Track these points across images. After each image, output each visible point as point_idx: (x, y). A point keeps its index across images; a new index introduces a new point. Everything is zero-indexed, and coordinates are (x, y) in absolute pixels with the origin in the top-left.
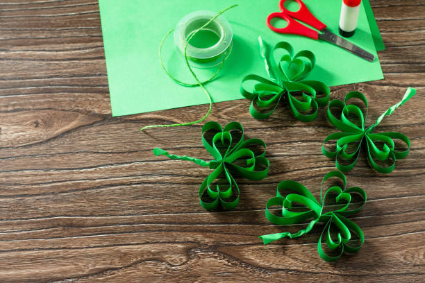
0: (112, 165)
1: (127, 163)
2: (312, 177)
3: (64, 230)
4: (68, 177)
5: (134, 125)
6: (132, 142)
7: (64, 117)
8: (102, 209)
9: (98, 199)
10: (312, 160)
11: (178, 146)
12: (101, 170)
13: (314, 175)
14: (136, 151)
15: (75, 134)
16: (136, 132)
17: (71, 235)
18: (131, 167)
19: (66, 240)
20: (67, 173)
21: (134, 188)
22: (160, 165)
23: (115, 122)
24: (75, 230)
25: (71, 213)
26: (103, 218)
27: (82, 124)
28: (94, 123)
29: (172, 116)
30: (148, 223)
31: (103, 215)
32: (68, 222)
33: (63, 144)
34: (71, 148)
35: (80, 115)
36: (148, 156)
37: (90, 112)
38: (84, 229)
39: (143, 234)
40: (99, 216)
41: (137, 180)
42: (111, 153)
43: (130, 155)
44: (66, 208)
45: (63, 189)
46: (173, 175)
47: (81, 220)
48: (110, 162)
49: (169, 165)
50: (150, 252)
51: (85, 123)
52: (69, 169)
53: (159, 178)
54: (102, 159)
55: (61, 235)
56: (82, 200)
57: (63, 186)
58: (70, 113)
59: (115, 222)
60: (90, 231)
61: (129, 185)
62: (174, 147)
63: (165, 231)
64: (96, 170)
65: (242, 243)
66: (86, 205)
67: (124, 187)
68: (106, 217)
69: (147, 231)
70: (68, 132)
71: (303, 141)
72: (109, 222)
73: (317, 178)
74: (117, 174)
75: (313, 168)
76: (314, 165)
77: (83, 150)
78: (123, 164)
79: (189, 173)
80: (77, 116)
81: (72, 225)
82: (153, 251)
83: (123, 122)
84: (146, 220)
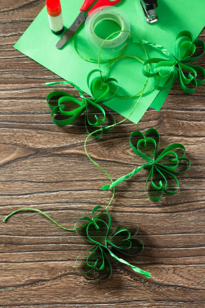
0: (43, 193)
1: (55, 191)
2: (198, 209)
3: (6, 246)
4: (8, 201)
5: (60, 158)
6: (58, 173)
7: (5, 150)
8: (35, 230)
9: (32, 221)
10: (198, 194)
11: (94, 178)
12: (34, 197)
13: (200, 207)
14: (62, 182)
15: (14, 164)
16: (62, 165)
17: (11, 251)
18: (57, 195)
19: (7, 255)
20: (8, 199)
21: (60, 213)
22: (80, 194)
23: (46, 155)
24: (14, 247)
25: (11, 233)
26: (36, 237)
27: (19, 156)
28: (29, 156)
29: (90, 151)
30: (70, 243)
31: (35, 236)
32: (9, 240)
33: (5, 173)
34: (11, 177)
35: (18, 148)
36: (72, 186)
37: (26, 145)
38: (21, 246)
39: (66, 252)
40: (33, 236)
41: (62, 206)
42: (42, 182)
43: (57, 184)
44: (7, 228)
45: (5, 212)
46: (90, 203)
47: (19, 239)
48: (41, 191)
49: (87, 194)
50: (71, 267)
51: (22, 156)
52: (9, 195)
53: (80, 206)
54: (35, 188)
55: (3, 251)
56: (20, 222)
57: (5, 210)
58: (10, 146)
59: (45, 241)
60: (25, 248)
61: (56, 210)
62: (91, 179)
63: (83, 250)
64: (30, 197)
65: (142, 263)
66: (23, 226)
67: (52, 212)
68: (38, 237)
69: (69, 250)
70: (9, 163)
71: (192, 178)
72: (40, 241)
73: (202, 210)
74: (47, 201)
75: (199, 201)
76: (200, 199)
77: (21, 179)
78: (51, 192)
79: (102, 202)
80: (15, 149)
81: (11, 243)
82: (74, 266)
83: (51, 156)
84: (69, 241)
